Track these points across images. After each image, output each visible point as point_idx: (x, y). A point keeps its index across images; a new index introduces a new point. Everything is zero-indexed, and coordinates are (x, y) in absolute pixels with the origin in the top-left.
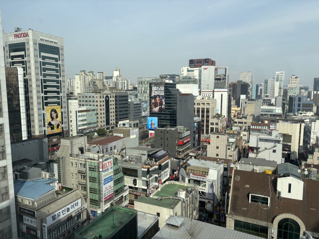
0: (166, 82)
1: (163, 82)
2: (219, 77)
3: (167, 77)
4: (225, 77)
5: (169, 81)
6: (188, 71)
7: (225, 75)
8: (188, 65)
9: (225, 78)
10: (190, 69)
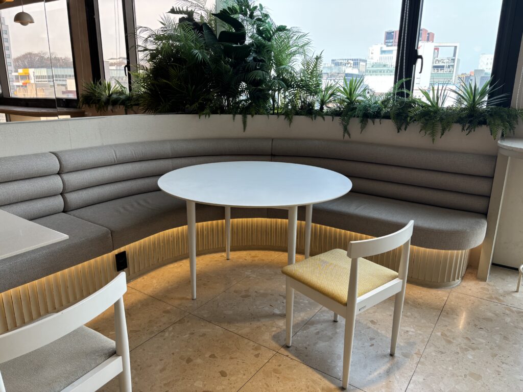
0: (346, 72)
1: (341, 72)
2: (441, 64)
3: (348, 64)
4: (452, 64)
5: (352, 69)
6: (383, 52)
7: (454, 60)
8: (383, 42)
9: (453, 66)
10: (385, 48)
